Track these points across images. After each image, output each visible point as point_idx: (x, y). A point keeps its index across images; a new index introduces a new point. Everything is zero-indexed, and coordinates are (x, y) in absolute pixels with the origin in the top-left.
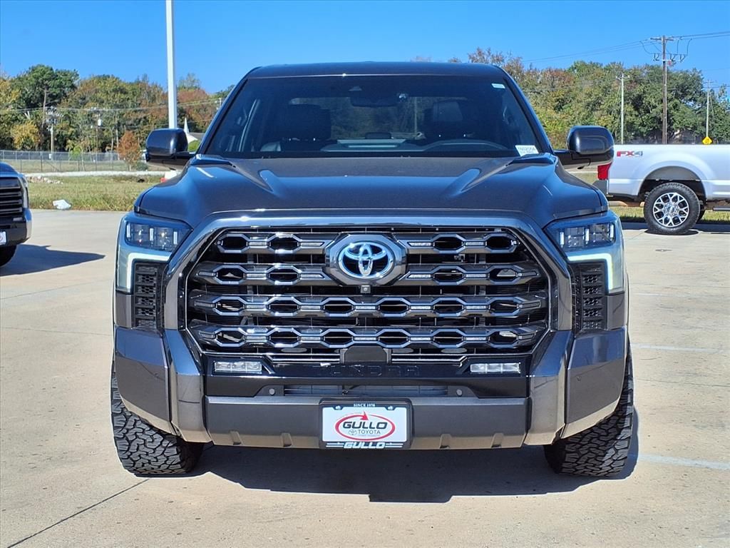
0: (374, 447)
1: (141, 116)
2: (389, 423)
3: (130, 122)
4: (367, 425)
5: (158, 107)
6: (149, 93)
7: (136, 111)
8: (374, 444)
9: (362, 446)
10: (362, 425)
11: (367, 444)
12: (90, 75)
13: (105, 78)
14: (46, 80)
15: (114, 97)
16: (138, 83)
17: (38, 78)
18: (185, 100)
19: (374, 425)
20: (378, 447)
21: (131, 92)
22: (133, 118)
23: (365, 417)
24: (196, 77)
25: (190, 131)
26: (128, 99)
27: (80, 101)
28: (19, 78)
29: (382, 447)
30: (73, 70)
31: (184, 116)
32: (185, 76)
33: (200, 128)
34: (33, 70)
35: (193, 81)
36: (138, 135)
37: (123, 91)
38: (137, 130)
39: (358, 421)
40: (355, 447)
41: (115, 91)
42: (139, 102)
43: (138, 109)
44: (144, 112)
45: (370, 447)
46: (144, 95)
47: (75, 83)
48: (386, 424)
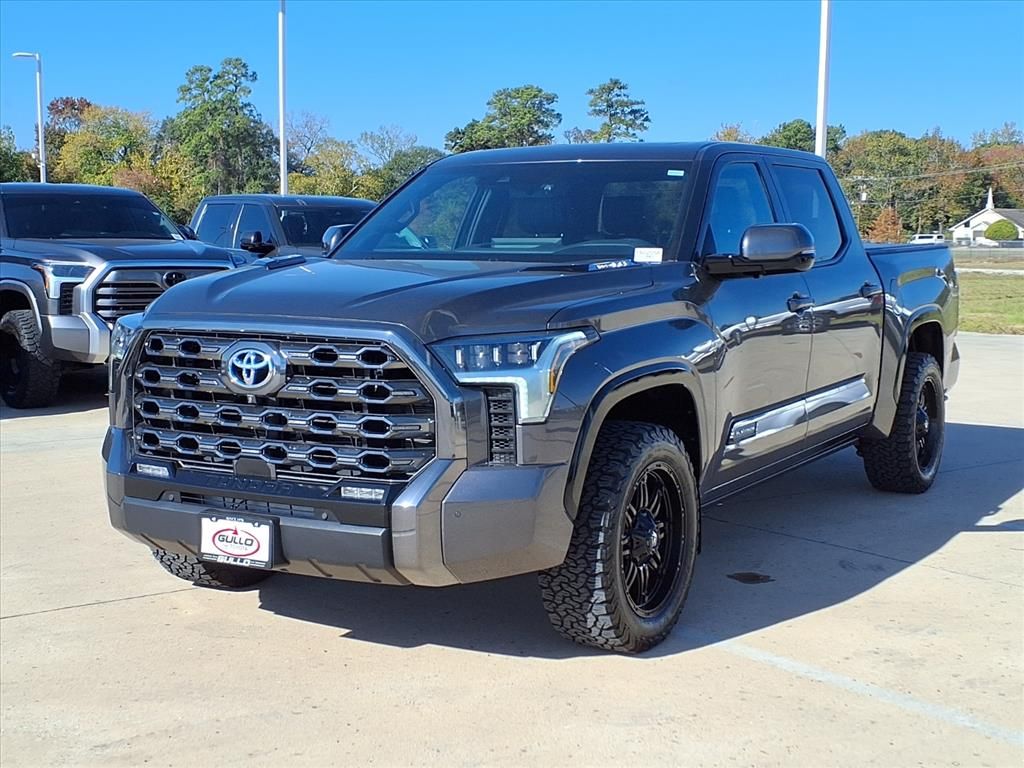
0: (241, 564)
1: (925, 186)
2: (255, 541)
3: (910, 195)
4: (237, 540)
5: (952, 172)
6: (940, 154)
7: (919, 180)
8: (242, 561)
9: (231, 561)
10: (233, 540)
11: (235, 560)
12: (862, 132)
13: (879, 135)
14: (801, 140)
15: (889, 161)
16: (925, 139)
17: (790, 139)
18: (993, 162)
19: (243, 541)
20: (244, 564)
21: (915, 152)
22: (915, 187)
23: (236, 533)
24: (1017, 128)
25: (996, 207)
26: (910, 163)
27: (843, 168)
28: (766, 139)
29: (247, 565)
30: (838, 126)
31: (990, 184)
32: (1001, 129)
33: (1012, 201)
34: (784, 128)
35: (1013, 134)
36: (920, 213)
37: (904, 152)
38: (918, 206)
39: (230, 534)
40: (226, 561)
41: (892, 152)
42: (924, 166)
43: (921, 176)
44: (931, 181)
45: (238, 563)
46: (933, 156)
47: (840, 143)
48: (252, 541)
